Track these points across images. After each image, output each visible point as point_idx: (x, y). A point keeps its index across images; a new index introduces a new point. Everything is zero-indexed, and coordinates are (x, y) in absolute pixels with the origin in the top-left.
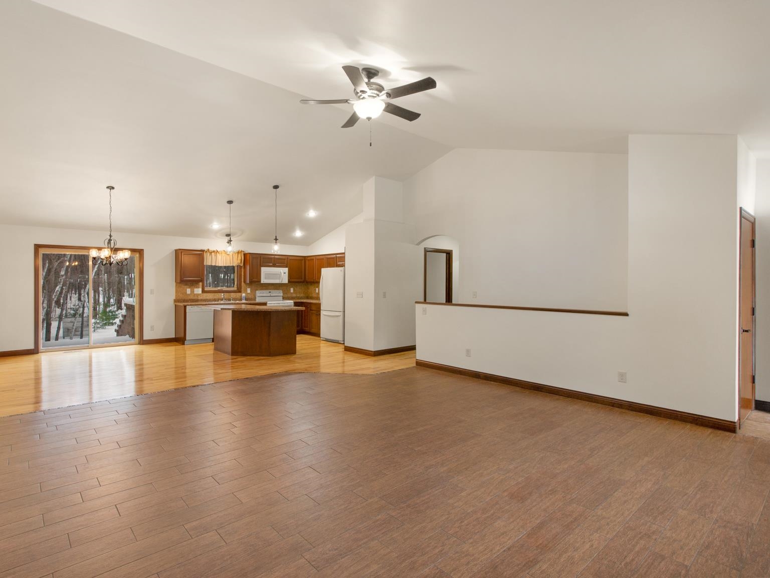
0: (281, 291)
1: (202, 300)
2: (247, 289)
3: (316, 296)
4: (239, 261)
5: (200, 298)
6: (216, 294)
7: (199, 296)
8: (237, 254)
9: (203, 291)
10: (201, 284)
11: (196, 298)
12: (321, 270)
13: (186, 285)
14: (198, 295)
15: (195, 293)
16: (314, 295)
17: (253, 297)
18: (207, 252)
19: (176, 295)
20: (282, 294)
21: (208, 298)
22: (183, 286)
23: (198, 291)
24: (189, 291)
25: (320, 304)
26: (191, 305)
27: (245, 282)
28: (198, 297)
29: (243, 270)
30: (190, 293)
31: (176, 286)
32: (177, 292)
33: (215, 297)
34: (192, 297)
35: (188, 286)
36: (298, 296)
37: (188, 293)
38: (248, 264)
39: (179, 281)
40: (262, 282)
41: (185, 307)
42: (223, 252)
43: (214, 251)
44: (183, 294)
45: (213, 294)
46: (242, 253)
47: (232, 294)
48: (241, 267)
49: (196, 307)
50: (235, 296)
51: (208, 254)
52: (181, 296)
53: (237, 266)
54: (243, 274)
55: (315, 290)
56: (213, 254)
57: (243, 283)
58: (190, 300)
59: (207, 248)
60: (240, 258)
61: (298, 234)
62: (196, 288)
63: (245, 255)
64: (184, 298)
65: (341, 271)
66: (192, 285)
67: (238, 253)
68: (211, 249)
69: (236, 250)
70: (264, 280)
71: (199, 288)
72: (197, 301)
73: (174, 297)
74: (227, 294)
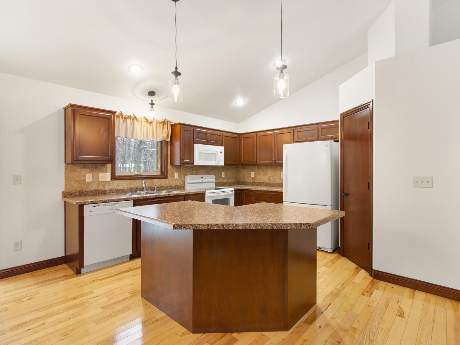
0: (214, 176)
1: (112, 192)
2: (174, 174)
3: (251, 181)
4: (166, 135)
5: (108, 188)
6: (133, 181)
7: (106, 186)
8: (162, 124)
9: (114, 177)
10: (109, 166)
11: (101, 188)
12: (283, 146)
13: (85, 167)
14: (106, 183)
15: (100, 180)
16: (248, 180)
17: (182, 184)
18: (118, 117)
19: (66, 185)
20: (214, 180)
21: (121, 187)
22: (79, 170)
23: (105, 176)
24: (89, 177)
25: (282, 193)
26: (92, 203)
27: (172, 164)
28: (104, 186)
29: (169, 147)
30: (91, 180)
31: (66, 169)
32: (67, 179)
33: (132, 186)
34: (94, 187)
35: (88, 170)
36: (229, 181)
37: (87, 180)
38: (178, 138)
39: (70, 160)
40: (196, 164)
41: (81, 207)
42: (144, 120)
43: (130, 117)
44: (79, 183)
45: (128, 181)
46: (169, 124)
47: (156, 180)
48: (166, 142)
49: (101, 206)
50: (159, 183)
51: (121, 120)
52: (76, 187)
53: (161, 142)
54: (169, 153)
55: (251, 174)
56: (128, 120)
57: (169, 166)
58: (91, 191)
59: (120, 111)
60: (165, 130)
61: (240, 102)
62: (102, 172)
63: (173, 126)
64: (80, 189)
65: (326, 146)
66: (96, 168)
67: (164, 123)
68: (126, 113)
69: (161, 119)
70: (198, 161)
71: (106, 172)
72: (103, 193)
73: (63, 189)
74: (149, 181)
